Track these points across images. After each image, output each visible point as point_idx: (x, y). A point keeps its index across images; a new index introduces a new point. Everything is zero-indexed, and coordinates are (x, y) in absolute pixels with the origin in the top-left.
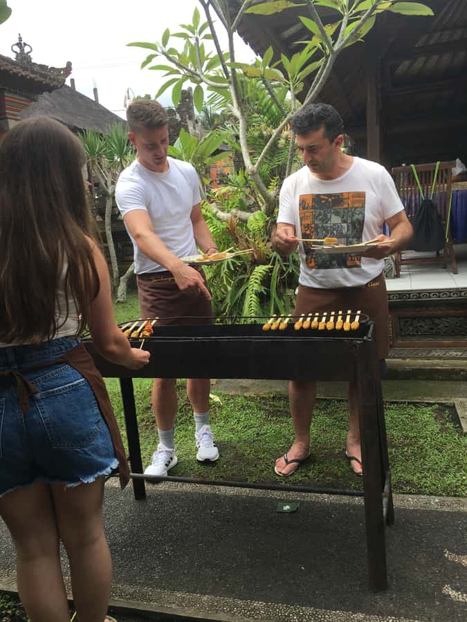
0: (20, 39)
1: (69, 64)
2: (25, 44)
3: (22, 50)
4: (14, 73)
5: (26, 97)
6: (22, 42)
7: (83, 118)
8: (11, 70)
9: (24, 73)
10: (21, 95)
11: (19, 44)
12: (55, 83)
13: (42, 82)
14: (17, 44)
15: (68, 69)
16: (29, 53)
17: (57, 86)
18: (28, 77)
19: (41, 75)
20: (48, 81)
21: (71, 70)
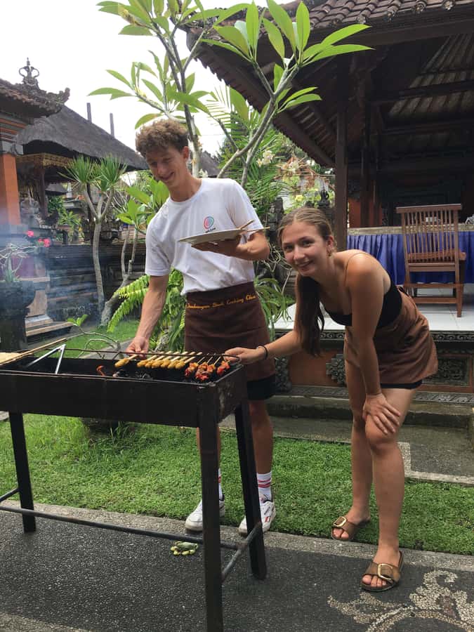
0: (28, 63)
1: (68, 90)
2: (33, 68)
3: (30, 74)
4: (9, 97)
5: (21, 120)
6: (30, 67)
7: (84, 143)
8: (6, 93)
9: (19, 97)
10: (16, 118)
11: (26, 68)
12: (51, 108)
13: (38, 106)
14: (25, 68)
15: (65, 95)
16: (36, 76)
17: (54, 111)
18: (24, 102)
19: (39, 100)
20: (45, 106)
21: (69, 95)
